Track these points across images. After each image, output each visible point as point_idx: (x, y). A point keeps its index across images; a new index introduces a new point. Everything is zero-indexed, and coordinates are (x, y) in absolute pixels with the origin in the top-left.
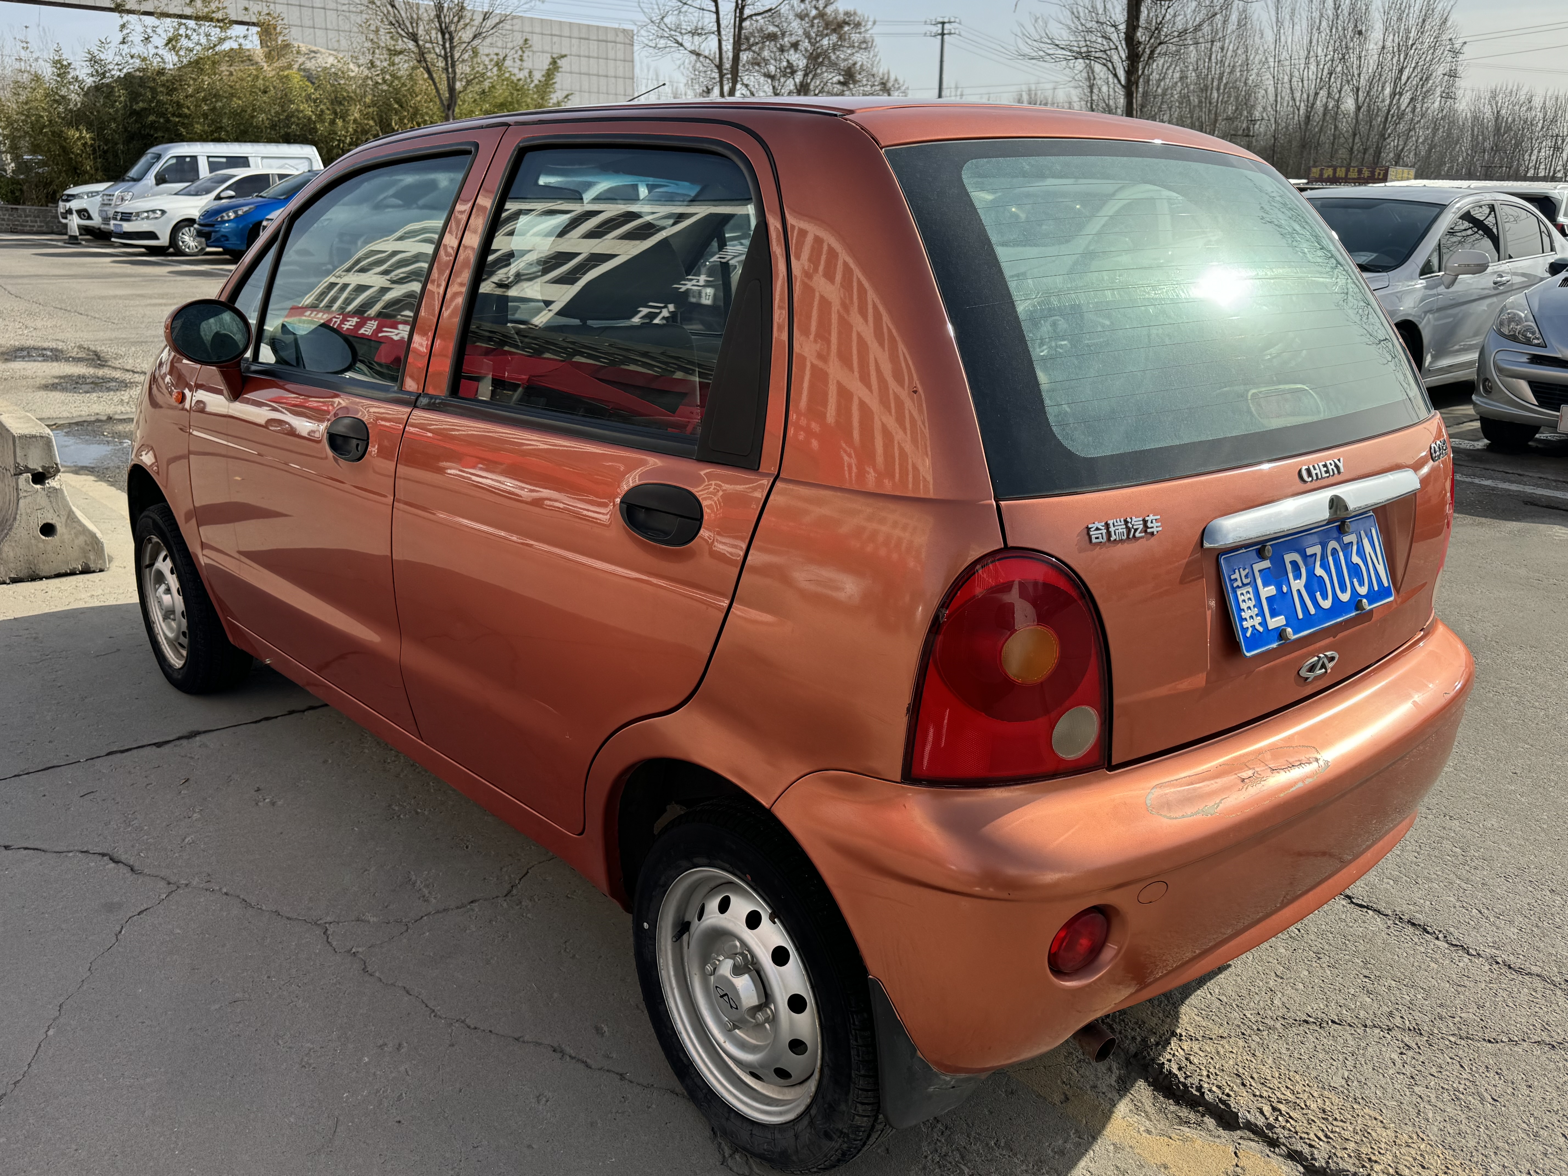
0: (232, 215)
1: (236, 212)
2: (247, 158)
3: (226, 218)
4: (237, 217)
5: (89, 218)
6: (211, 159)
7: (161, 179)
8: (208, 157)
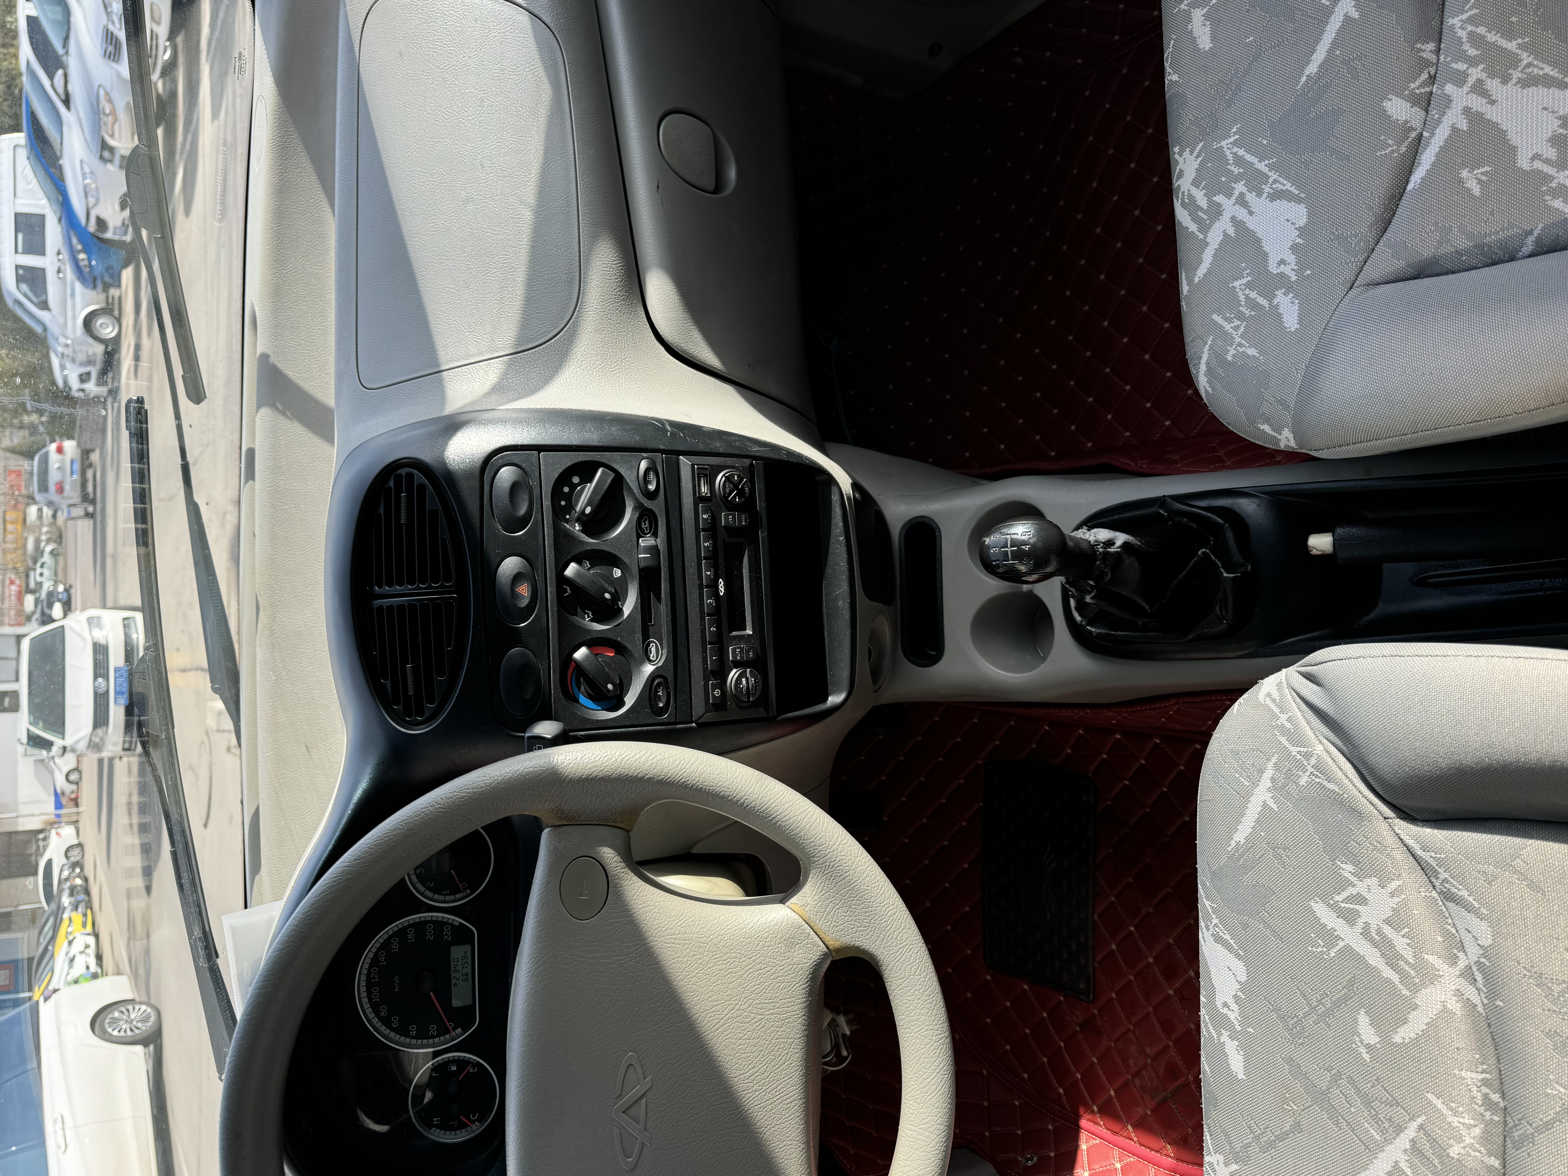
0: (82, 256)
1: (79, 252)
2: (16, 214)
3: (86, 263)
4: (85, 250)
5: (88, 374)
6: (20, 249)
7: (44, 305)
8: (16, 252)
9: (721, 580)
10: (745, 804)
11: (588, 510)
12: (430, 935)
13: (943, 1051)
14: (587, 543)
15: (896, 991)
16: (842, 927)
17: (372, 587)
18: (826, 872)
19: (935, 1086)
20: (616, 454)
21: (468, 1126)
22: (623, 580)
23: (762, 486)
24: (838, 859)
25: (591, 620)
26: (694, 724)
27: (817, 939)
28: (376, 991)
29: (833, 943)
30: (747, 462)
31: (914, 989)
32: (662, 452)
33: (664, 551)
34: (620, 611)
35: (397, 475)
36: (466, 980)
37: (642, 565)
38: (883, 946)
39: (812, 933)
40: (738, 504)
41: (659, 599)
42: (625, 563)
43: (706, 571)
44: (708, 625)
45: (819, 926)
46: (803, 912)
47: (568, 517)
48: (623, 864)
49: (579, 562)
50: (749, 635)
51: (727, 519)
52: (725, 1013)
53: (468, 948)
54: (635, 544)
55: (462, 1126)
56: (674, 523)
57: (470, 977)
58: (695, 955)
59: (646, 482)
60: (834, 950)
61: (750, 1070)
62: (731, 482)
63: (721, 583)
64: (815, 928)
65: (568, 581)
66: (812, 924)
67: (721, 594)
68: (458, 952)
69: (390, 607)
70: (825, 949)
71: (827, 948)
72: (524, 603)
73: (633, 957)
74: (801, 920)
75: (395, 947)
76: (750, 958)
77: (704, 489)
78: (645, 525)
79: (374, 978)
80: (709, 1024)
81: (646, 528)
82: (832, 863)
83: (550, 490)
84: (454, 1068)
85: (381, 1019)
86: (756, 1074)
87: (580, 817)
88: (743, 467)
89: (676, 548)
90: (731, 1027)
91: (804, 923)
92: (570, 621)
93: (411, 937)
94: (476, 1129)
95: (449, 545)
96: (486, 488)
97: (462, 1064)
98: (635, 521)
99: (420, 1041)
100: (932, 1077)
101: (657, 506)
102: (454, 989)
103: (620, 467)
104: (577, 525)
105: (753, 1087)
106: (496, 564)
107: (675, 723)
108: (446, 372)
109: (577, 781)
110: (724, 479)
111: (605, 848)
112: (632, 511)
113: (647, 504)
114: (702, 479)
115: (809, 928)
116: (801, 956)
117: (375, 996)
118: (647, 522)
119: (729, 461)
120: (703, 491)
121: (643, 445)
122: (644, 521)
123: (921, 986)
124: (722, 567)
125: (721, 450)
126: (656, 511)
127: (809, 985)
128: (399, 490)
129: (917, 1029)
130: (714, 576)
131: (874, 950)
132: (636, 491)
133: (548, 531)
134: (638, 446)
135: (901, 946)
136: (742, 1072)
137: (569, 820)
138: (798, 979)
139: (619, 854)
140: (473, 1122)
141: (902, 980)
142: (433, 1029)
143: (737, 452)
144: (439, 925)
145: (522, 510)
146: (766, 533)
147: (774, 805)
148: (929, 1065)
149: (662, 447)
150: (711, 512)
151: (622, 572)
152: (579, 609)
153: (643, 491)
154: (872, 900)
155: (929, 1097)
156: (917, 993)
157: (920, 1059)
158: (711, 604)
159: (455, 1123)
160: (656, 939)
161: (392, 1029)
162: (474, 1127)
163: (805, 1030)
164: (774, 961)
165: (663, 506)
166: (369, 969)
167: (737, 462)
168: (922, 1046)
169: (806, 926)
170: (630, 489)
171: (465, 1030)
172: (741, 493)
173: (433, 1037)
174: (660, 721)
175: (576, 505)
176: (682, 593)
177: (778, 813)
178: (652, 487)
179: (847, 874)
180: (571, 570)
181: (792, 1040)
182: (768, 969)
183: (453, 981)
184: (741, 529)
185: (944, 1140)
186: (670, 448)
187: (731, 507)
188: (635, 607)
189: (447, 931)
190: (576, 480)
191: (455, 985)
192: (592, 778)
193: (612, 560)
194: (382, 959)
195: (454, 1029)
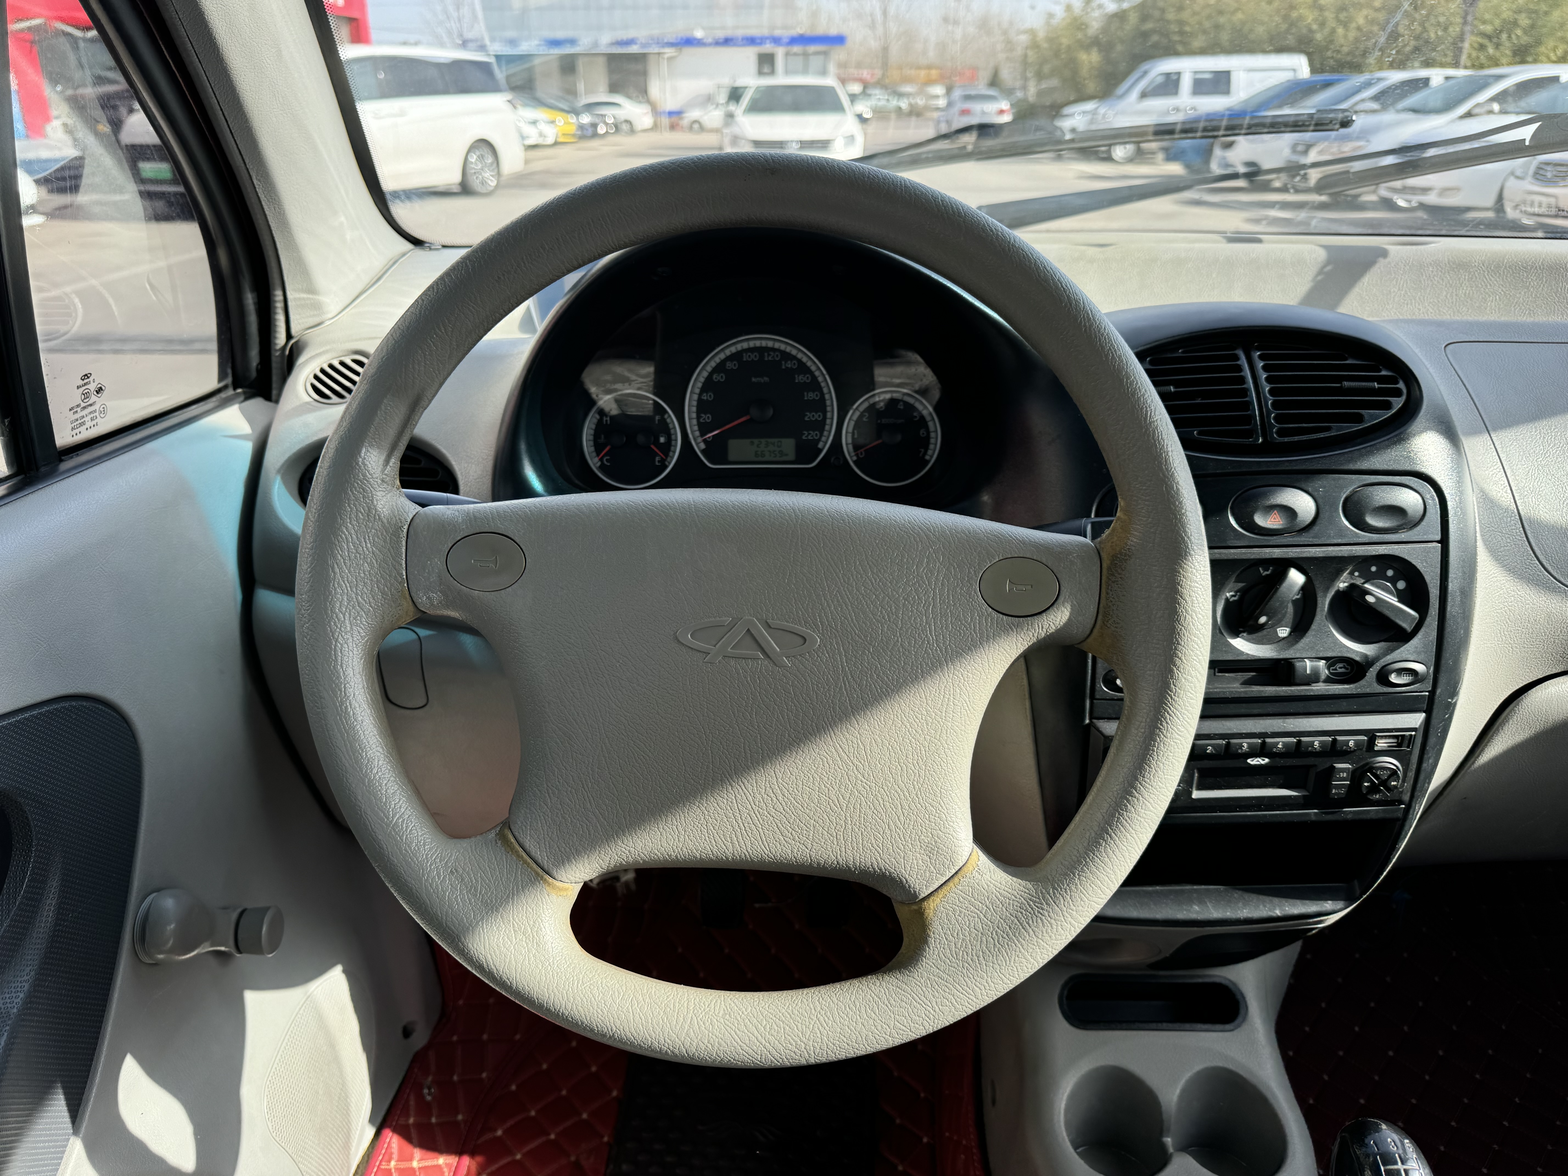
2: (1230, 72)
8: (1193, 73)
9: (1267, 760)
10: (1130, 798)
11: (1370, 599)
12: (810, 416)
13: (793, 1054)
14: (1326, 597)
15: (869, 992)
16: (954, 921)
17: (1258, 349)
18: (1031, 903)
19: (747, 1042)
20: (1434, 634)
21: (598, 455)
22: (1275, 640)
23: (1372, 816)
24: (1053, 921)
25: (1227, 600)
26: (1087, 721)
27: (936, 886)
28: (754, 357)
29: (931, 908)
30: (1406, 798)
31: (876, 1018)
32: (1433, 693)
33: (1312, 690)
34: (1236, 634)
35: (1397, 378)
36: (756, 455)
37: (1298, 664)
38: (931, 976)
39: (944, 879)
40: (1361, 785)
41: (1248, 683)
42: (1297, 642)
43: (1283, 742)
44: (1214, 744)
45: (954, 889)
46: (971, 868)
47: (1356, 574)
48: (1043, 635)
49: (1304, 588)
50: (1191, 793)
51: (1343, 770)
52: (855, 761)
53: (792, 456)
54: (1321, 655)
55: (598, 448)
56: (1344, 705)
57: (760, 459)
58: (927, 724)
59: (1401, 671)
60: (921, 908)
61: (781, 790)
62: (1390, 777)
63: (1264, 761)
64: (951, 884)
65: (1281, 575)
66: (956, 879)
67: (1249, 761)
68: (788, 445)
69: (1239, 369)
70: (923, 895)
71: (924, 899)
72: (1260, 520)
73: (933, 646)
74: (961, 864)
75: (800, 378)
76: (917, 795)
77: (1381, 744)
78: (1340, 668)
79: (769, 355)
80: (844, 740)
81: (1336, 669)
82: (1046, 914)
83: (1397, 553)
84: (662, 440)
85: (723, 363)
86: (775, 799)
87: (1113, 582)
88: (1402, 792)
89: (1313, 706)
90: (836, 767)
91: (957, 868)
92: (1232, 575)
93: (811, 396)
94: (594, 462)
95: (1322, 435)
96: (1397, 479)
97: (667, 448)
98: (1349, 655)
99: (695, 403)
100: (760, 1037)
101: (1369, 684)
102: (748, 441)
103: (1420, 639)
104: (1346, 584)
105: (760, 794)
106: (1306, 488)
107: (1092, 697)
108: (1489, 438)
109: (1174, 580)
110: (1395, 768)
111: (1068, 614)
112: (1361, 653)
113: (1373, 672)
114: (1395, 741)
115: (951, 874)
116: (915, 862)
117: (749, 356)
118: (1343, 670)
119: (1411, 774)
120: (1381, 741)
121: (1443, 668)
122: (1344, 667)
123: (880, 1028)
124: (1282, 762)
125: (1425, 765)
126: (1363, 682)
127: (875, 872)
128: (1381, 380)
129: (822, 1019)
130: (1275, 753)
131: (924, 964)
132: (1389, 658)
133: (1345, 551)
134: (1443, 662)
135: (934, 1004)
136: (780, 780)
137: (1109, 569)
138: (885, 857)
139: (1058, 631)
140: (601, 460)
141: (886, 1002)
142: (707, 418)
143: (1419, 785)
144: (820, 426)
145: (1372, 521)
146: (1313, 818)
147: (1129, 837)
148: (775, 1034)
149: (1438, 691)
150: (1355, 751)
151: (1284, 638)
152: (1241, 585)
153: (1389, 667)
154: (996, 966)
155: (733, 1033)
156: (871, 1022)
157: (783, 1022)
158: (1241, 746)
159: (602, 440)
160: (951, 675)
161: (711, 374)
162: (596, 460)
163: (819, 864)
164: (911, 827)
165: (1368, 690)
166: (778, 350)
167: (1408, 785)
168: (799, 1025)
169: (954, 871)
170: (1393, 650)
171: (703, 451)
172: (1374, 789)
173: (698, 418)
174: (1097, 681)
175: (1373, 584)
176: (1256, 711)
177: (1118, 842)
178: (1393, 678)
179: (1031, 933)
180: (1296, 578)
181: (809, 846)
182: (902, 818)
183: (756, 441)
184: (1328, 786)
185: (677, 1052)
186: (1436, 701)
187: (1357, 776)
188: (1242, 653)
189: (812, 435)
190: (1401, 585)
191: (752, 443)
192: (1176, 598)
193: (1301, 627)
194: (789, 365)
195: (705, 441)
